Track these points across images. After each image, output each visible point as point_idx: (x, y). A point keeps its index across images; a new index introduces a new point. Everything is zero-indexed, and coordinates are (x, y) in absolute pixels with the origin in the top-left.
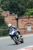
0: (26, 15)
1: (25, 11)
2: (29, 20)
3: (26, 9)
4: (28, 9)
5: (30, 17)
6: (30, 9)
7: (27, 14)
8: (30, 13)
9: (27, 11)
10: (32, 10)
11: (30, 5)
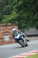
0: (4, 23)
1: (2, 18)
2: (6, 28)
3: (3, 16)
4: (5, 16)
5: (8, 25)
6: (8, 16)
7: (4, 21)
8: (8, 20)
9: (5, 18)
10: (10, 17)
11: (7, 11)
